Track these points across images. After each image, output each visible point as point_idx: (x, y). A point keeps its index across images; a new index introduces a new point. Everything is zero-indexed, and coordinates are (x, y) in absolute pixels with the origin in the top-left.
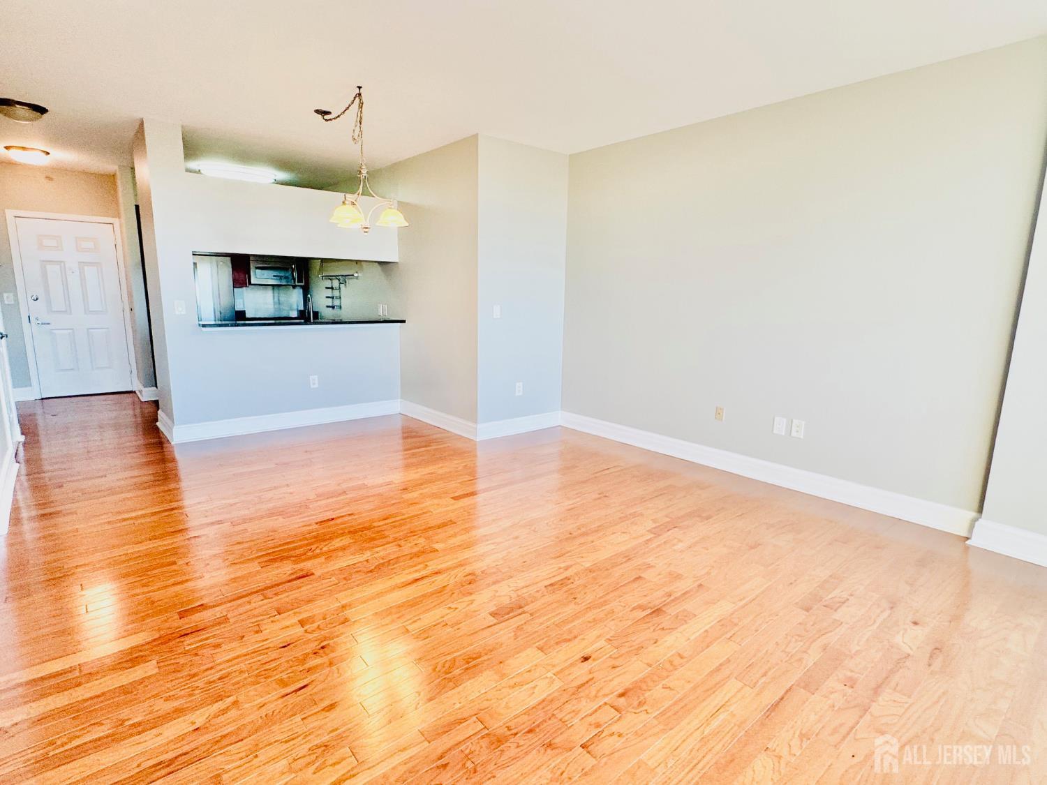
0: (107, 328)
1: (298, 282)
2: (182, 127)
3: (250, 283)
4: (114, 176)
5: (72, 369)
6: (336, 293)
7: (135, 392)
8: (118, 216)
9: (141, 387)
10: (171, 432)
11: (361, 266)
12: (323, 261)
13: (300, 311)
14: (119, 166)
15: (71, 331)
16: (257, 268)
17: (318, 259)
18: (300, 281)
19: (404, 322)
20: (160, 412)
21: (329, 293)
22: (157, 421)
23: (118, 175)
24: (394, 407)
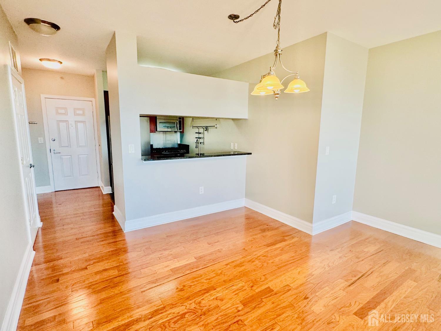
0: (88, 155)
1: (179, 130)
2: (137, 37)
3: (156, 130)
4: (93, 77)
5: (70, 176)
6: (201, 136)
7: (99, 187)
8: (94, 97)
9: (103, 185)
10: (124, 225)
11: (219, 120)
12: (193, 118)
13: (178, 144)
14: (97, 70)
15: (70, 156)
16: (160, 122)
17: (190, 117)
18: (180, 129)
19: (251, 154)
20: (115, 206)
21: (197, 135)
22: (113, 211)
23: (96, 75)
24: (242, 203)
